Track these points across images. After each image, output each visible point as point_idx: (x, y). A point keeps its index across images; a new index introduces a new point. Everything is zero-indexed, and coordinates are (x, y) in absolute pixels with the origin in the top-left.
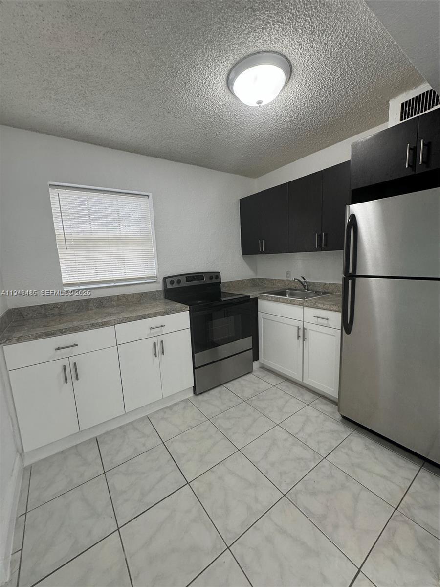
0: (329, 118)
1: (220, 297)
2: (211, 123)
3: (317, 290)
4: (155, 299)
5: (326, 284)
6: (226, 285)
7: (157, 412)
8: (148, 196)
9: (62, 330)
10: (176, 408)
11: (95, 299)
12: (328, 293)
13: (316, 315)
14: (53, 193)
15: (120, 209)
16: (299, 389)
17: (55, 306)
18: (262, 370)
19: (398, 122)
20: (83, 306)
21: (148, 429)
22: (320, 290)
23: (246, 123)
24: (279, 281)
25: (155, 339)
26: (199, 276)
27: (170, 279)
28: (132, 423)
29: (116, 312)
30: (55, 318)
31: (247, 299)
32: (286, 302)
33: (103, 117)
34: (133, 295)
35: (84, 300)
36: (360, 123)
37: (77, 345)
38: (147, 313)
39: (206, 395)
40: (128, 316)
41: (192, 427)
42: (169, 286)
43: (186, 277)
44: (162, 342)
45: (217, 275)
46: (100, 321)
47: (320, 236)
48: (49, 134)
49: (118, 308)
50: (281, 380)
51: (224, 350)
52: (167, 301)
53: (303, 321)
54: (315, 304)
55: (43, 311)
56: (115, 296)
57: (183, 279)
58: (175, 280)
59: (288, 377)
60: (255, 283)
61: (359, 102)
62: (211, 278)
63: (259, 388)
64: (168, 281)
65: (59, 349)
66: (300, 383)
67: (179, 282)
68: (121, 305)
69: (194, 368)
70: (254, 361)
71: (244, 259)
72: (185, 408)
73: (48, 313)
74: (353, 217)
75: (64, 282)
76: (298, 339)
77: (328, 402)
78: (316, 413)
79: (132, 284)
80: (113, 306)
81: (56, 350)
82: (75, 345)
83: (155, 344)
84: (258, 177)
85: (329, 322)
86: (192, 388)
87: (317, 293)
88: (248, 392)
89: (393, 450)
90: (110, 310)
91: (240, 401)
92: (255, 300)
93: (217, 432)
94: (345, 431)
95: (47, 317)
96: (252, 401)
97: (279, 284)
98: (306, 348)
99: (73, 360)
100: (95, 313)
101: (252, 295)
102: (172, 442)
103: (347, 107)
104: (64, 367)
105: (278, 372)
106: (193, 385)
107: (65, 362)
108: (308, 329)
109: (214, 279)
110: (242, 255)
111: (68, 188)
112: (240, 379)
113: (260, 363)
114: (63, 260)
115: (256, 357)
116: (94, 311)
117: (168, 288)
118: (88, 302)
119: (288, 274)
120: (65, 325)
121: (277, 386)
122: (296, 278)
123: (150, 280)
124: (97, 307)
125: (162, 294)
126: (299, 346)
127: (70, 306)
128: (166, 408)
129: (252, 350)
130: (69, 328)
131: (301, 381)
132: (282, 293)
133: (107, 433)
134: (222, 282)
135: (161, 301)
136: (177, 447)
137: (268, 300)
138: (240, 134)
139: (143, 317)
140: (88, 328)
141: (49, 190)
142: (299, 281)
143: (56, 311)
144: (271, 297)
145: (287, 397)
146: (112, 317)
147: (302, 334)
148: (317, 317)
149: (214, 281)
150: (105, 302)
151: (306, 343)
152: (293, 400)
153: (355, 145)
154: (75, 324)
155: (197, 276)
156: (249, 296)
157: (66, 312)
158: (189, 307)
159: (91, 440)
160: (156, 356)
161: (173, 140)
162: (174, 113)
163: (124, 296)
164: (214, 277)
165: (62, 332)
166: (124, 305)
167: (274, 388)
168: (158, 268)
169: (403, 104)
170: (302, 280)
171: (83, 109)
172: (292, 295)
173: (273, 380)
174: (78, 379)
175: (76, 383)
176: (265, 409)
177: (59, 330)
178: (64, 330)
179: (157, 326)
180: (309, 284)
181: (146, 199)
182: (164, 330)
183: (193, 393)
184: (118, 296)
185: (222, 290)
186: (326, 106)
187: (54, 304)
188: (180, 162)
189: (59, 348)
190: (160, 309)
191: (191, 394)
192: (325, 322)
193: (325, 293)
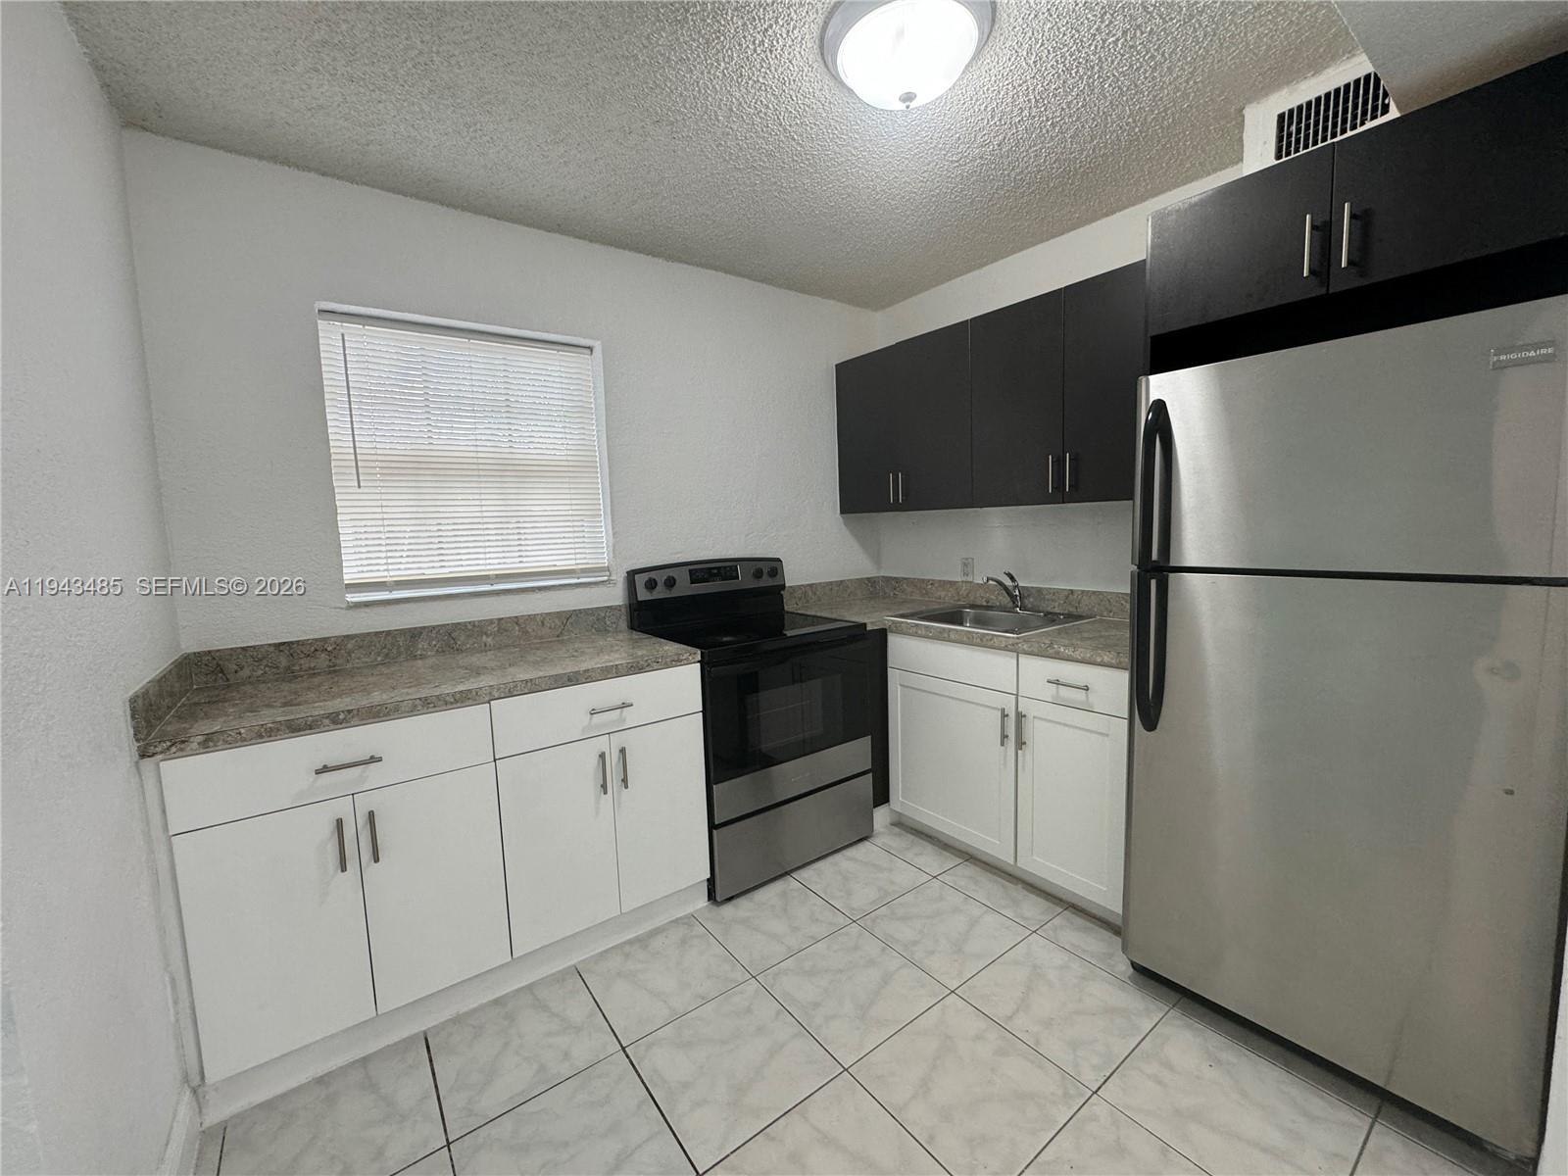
0: (1083, 150)
1: (782, 627)
2: (769, 155)
3: (1049, 609)
4: (603, 631)
5: (1072, 591)
6: (798, 594)
7: (604, 954)
8: (590, 349)
9: (338, 714)
10: (657, 943)
11: (434, 627)
12: (1080, 617)
13: (1052, 678)
14: (330, 335)
15: (512, 387)
16: (1003, 886)
17: (319, 646)
18: (897, 830)
19: (1270, 161)
20: (399, 647)
21: (578, 1008)
22: (1057, 610)
23: (864, 157)
24: (943, 584)
25: (602, 744)
26: (725, 567)
27: (645, 577)
28: (530, 988)
29: (493, 664)
30: (316, 680)
31: (858, 632)
32: (969, 641)
33: (476, 131)
34: (542, 619)
35: (402, 632)
36: (1162, 168)
37: (380, 760)
38: (584, 666)
39: (742, 902)
40: (527, 677)
41: (706, 1001)
42: (643, 595)
43: (690, 571)
44: (623, 751)
45: (774, 566)
46: (447, 689)
47: (1059, 463)
48: (324, 174)
49: (499, 654)
50: (951, 861)
51: (792, 775)
52: (636, 635)
53: (1017, 695)
54: (1051, 645)
55: (284, 662)
56: (491, 622)
57: (682, 577)
58: (660, 577)
59: (970, 850)
60: (876, 589)
61: (1165, 111)
62: (758, 574)
63: (892, 883)
64: (641, 580)
65: (325, 769)
66: (1009, 869)
67: (671, 583)
68: (507, 646)
69: (712, 826)
70: (875, 807)
71: (845, 524)
72: (684, 942)
73: (297, 668)
74: (1160, 407)
75: (348, 578)
76: (1002, 744)
77: (1089, 924)
78: (1060, 958)
79: (540, 589)
80: (485, 649)
81: (318, 772)
82: (373, 760)
83: (602, 756)
84: (883, 307)
85: (1092, 697)
86: (706, 884)
87: (1051, 618)
88: (863, 896)
89: (1287, 1065)
90: (476, 660)
91: (841, 920)
92: (882, 635)
93: (778, 1013)
94: (1146, 1012)
95: (296, 677)
96: (874, 921)
97: (943, 594)
98: (1024, 769)
99: (364, 804)
100: (434, 668)
101: (872, 621)
102: (649, 1046)
103: (1134, 121)
104: (339, 823)
105: (942, 838)
106: (709, 876)
107: (343, 808)
108: (1030, 716)
109: (765, 577)
110: (842, 512)
111: (370, 321)
112: (837, 857)
113: (891, 809)
114: (349, 517)
115: (882, 796)
116: (430, 662)
117: (640, 599)
118: (413, 636)
119: (967, 565)
120: (348, 700)
121: (945, 878)
122: (990, 576)
123: (588, 577)
124: (441, 652)
125: (624, 617)
126: (1005, 764)
127: (360, 647)
128: (630, 942)
129: (870, 776)
130: (358, 710)
131: (1012, 862)
132: (954, 617)
133: (457, 1020)
134: (787, 585)
135: (621, 637)
136: (665, 1063)
137: (916, 635)
138: (844, 188)
139: (572, 680)
140: (413, 711)
141: (316, 324)
142: (1000, 583)
143: (322, 660)
144: (927, 627)
145: (976, 910)
146: (482, 677)
147: (1015, 730)
148: (1057, 683)
149: (766, 582)
150: (462, 638)
151: (1024, 756)
152: (990, 919)
153: (1160, 219)
154: (377, 697)
155: (719, 568)
156: (865, 625)
157: (349, 666)
158: (699, 652)
159: (411, 1039)
160: (605, 793)
161: (664, 198)
162: (672, 124)
163: (516, 620)
164: (765, 571)
165: (337, 721)
166: (515, 647)
167: (936, 883)
168: (614, 546)
169: (1281, 117)
170: (1008, 582)
171: (424, 106)
172: (979, 622)
173: (930, 860)
174: (377, 860)
175: (372, 871)
176: (915, 943)
177: (328, 716)
178: (341, 717)
179: (607, 706)
180: (1025, 593)
181: (585, 356)
182: (631, 717)
183: (707, 898)
184: (500, 620)
185: (786, 608)
186: (1078, 119)
187: (316, 640)
188: (680, 260)
189: (325, 767)
190: (618, 658)
191: (702, 902)
192: (1080, 695)
193: (1071, 617)
